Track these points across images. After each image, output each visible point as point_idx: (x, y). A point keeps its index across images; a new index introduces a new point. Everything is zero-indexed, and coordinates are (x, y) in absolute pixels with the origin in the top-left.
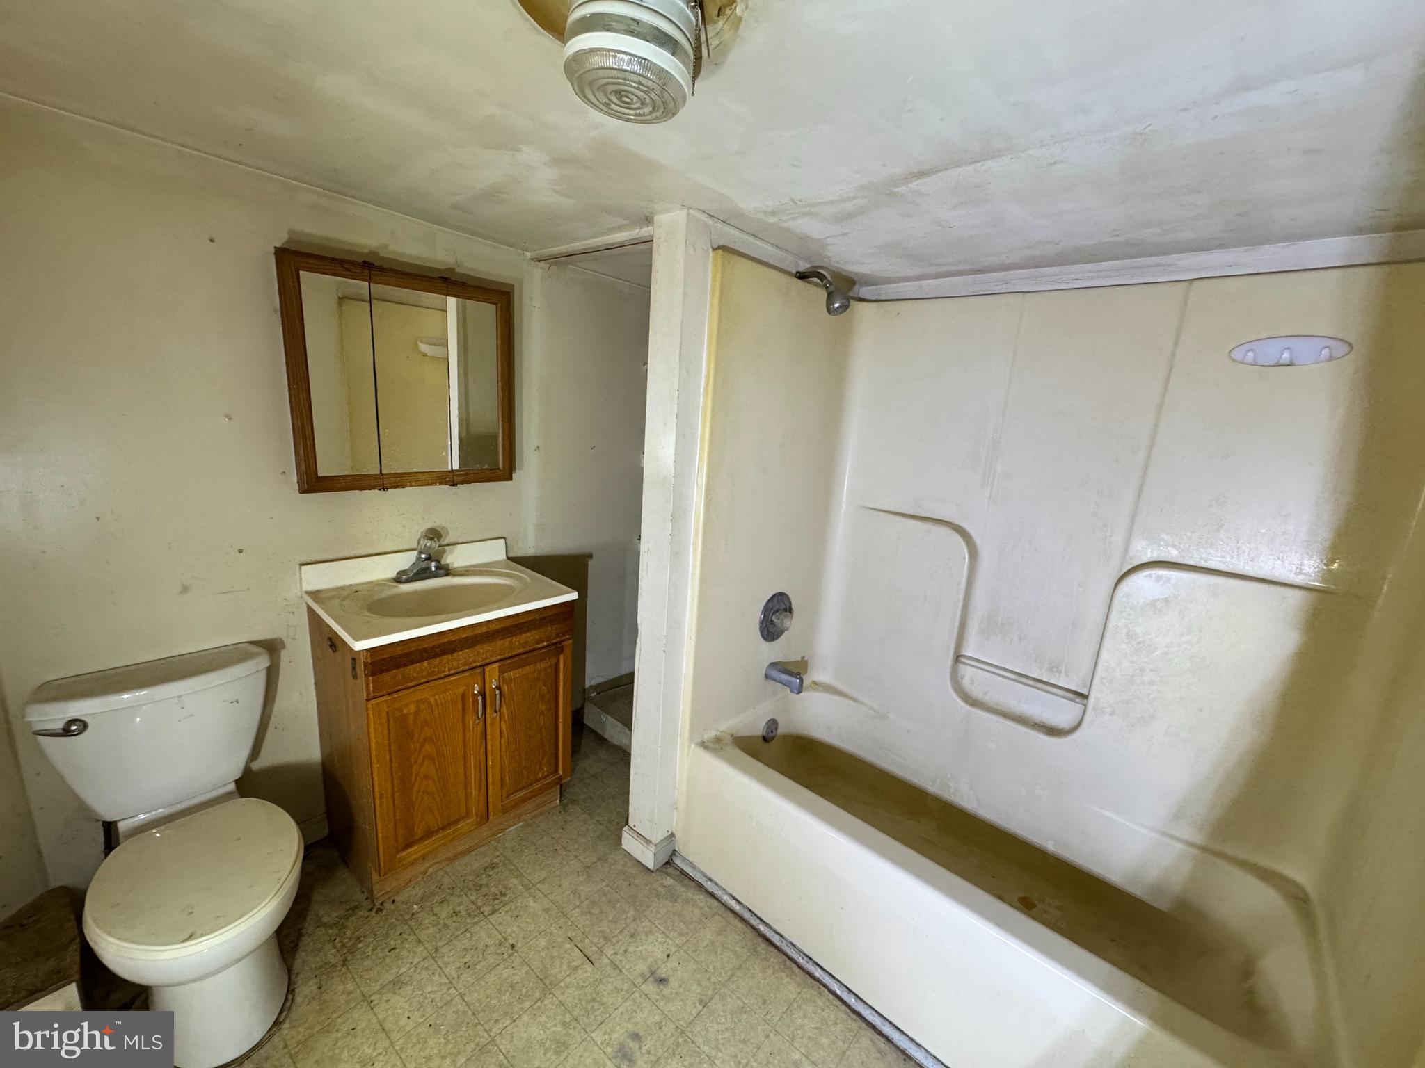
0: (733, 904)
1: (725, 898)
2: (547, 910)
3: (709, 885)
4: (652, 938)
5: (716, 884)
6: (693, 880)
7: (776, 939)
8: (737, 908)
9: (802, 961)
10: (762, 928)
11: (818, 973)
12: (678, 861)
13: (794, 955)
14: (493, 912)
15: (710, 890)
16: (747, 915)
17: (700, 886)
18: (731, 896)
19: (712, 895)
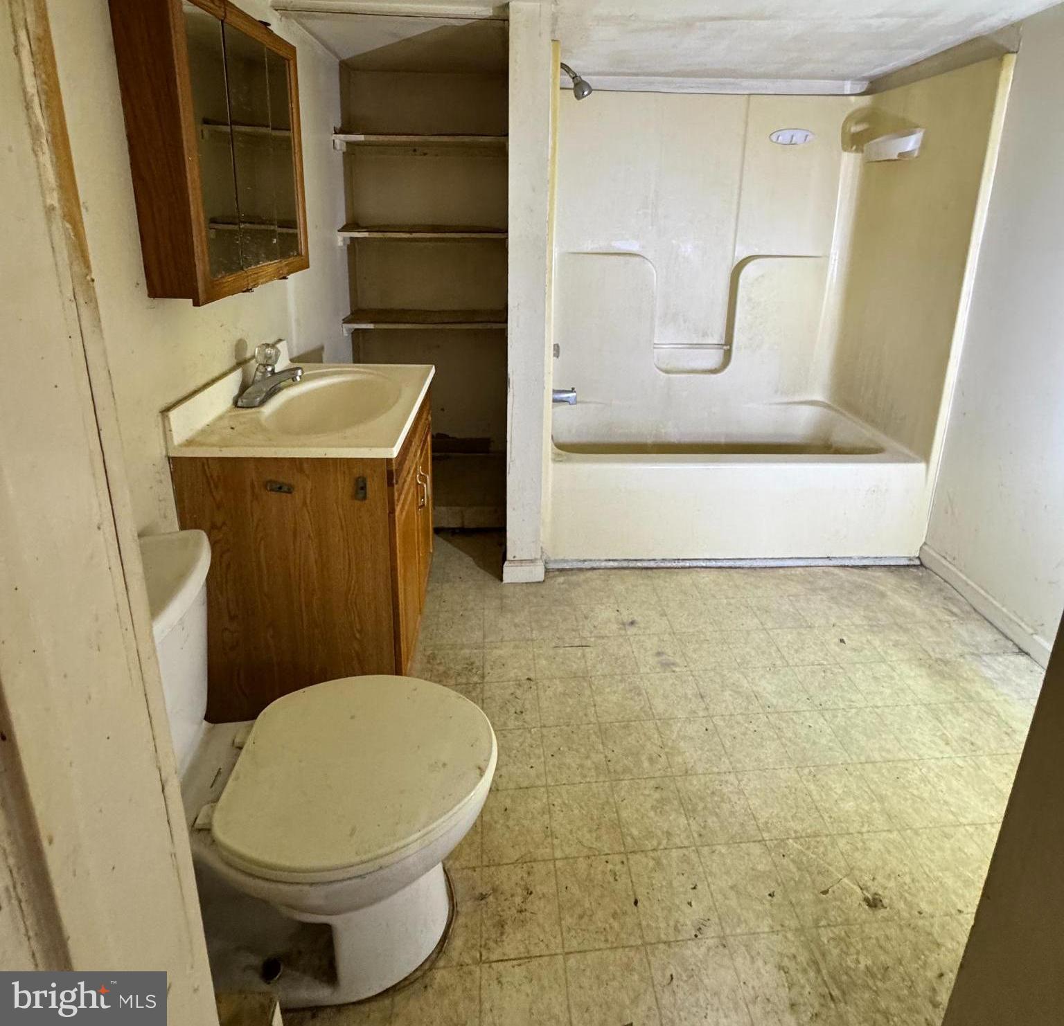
0: (611, 564)
1: (603, 564)
2: (516, 647)
3: (587, 565)
4: (597, 610)
5: (591, 560)
6: (571, 570)
7: (652, 564)
8: (615, 564)
9: (674, 564)
10: (639, 564)
11: (687, 564)
12: (551, 566)
13: (669, 565)
14: (483, 677)
15: (589, 567)
16: (625, 564)
17: (581, 570)
18: (606, 560)
19: (593, 569)
